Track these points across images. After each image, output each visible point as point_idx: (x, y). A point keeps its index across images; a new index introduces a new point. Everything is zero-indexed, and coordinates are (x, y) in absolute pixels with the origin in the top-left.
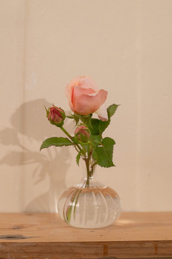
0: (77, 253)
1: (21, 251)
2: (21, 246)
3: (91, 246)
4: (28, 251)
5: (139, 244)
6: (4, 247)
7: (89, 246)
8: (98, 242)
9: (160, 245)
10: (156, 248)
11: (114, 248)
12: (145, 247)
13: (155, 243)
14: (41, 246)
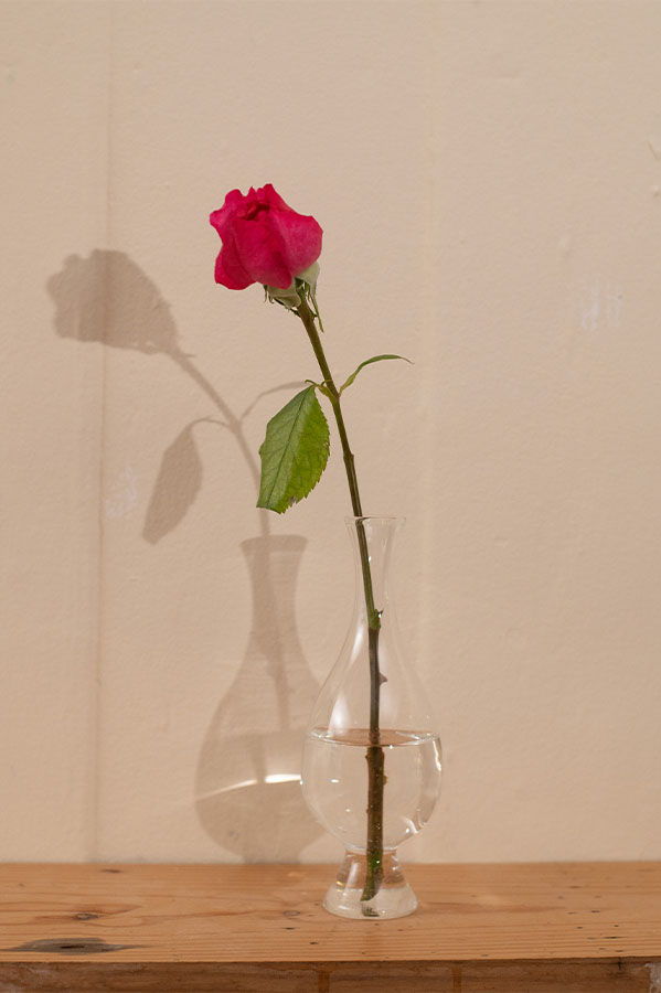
1: (100, 986)
2: (101, 973)
3: (286, 972)
4: (118, 984)
5: (412, 969)
6: (55, 976)
7: (281, 973)
8: (303, 962)
9: (466, 972)
10: (457, 979)
11: (345, 978)
12: (427, 978)
13: (453, 965)
14: (154, 974)
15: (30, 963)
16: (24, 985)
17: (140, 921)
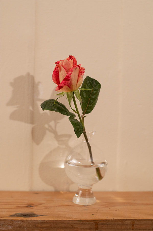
0: (76, 228)
1: (34, 226)
2: (35, 223)
3: (86, 223)
4: (39, 226)
5: (121, 222)
6: (22, 223)
7: (85, 223)
8: (91, 220)
9: (136, 222)
10: (133, 225)
11: (102, 224)
12: (125, 224)
13: (132, 221)
14: (49, 223)
15: (15, 220)
16: (13, 226)
17: (45, 208)
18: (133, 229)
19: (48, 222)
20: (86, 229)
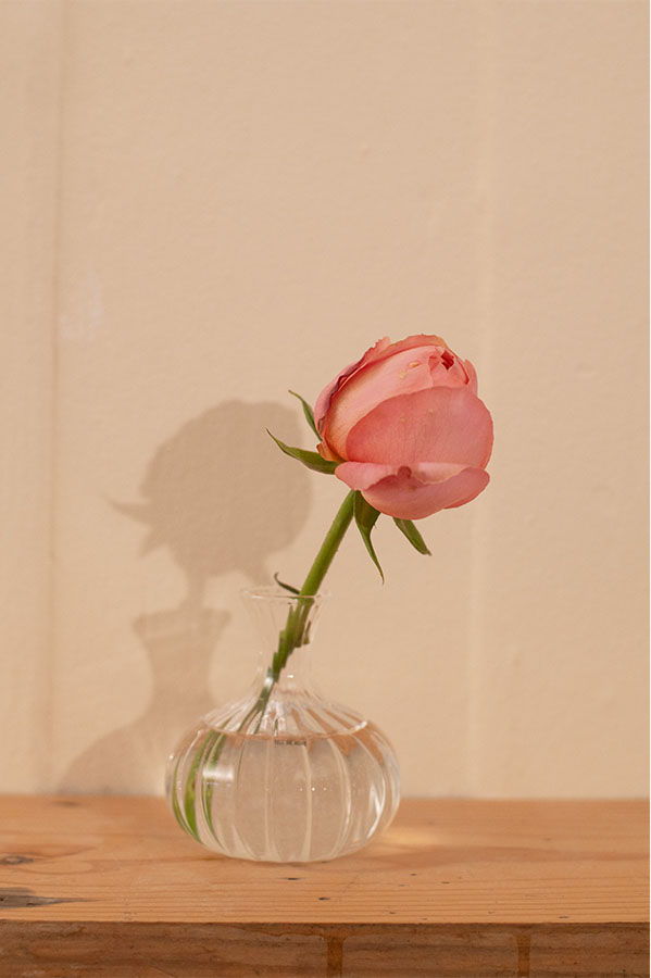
0: (231, 964)
1: (20, 954)
2: (22, 936)
3: (282, 939)
4: (46, 951)
5: (460, 936)
7: (276, 939)
8: (306, 925)
9: (537, 940)
10: (524, 950)
11: (365, 947)
12: (481, 948)
13: (519, 931)
14: (96, 938)
17: (88, 867)
18: (521, 974)
19: (88, 935)
20: (281, 969)
